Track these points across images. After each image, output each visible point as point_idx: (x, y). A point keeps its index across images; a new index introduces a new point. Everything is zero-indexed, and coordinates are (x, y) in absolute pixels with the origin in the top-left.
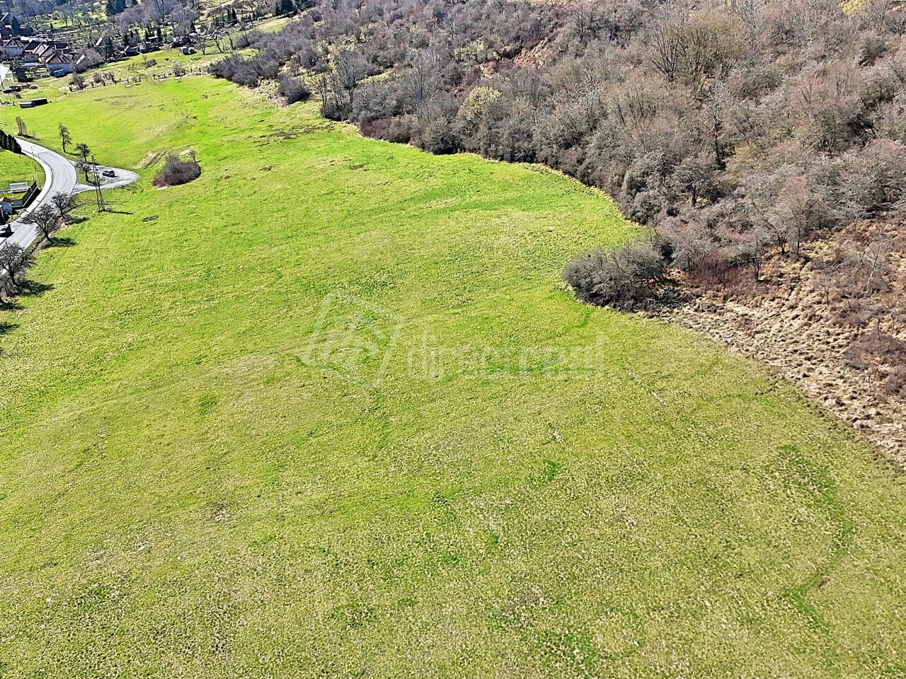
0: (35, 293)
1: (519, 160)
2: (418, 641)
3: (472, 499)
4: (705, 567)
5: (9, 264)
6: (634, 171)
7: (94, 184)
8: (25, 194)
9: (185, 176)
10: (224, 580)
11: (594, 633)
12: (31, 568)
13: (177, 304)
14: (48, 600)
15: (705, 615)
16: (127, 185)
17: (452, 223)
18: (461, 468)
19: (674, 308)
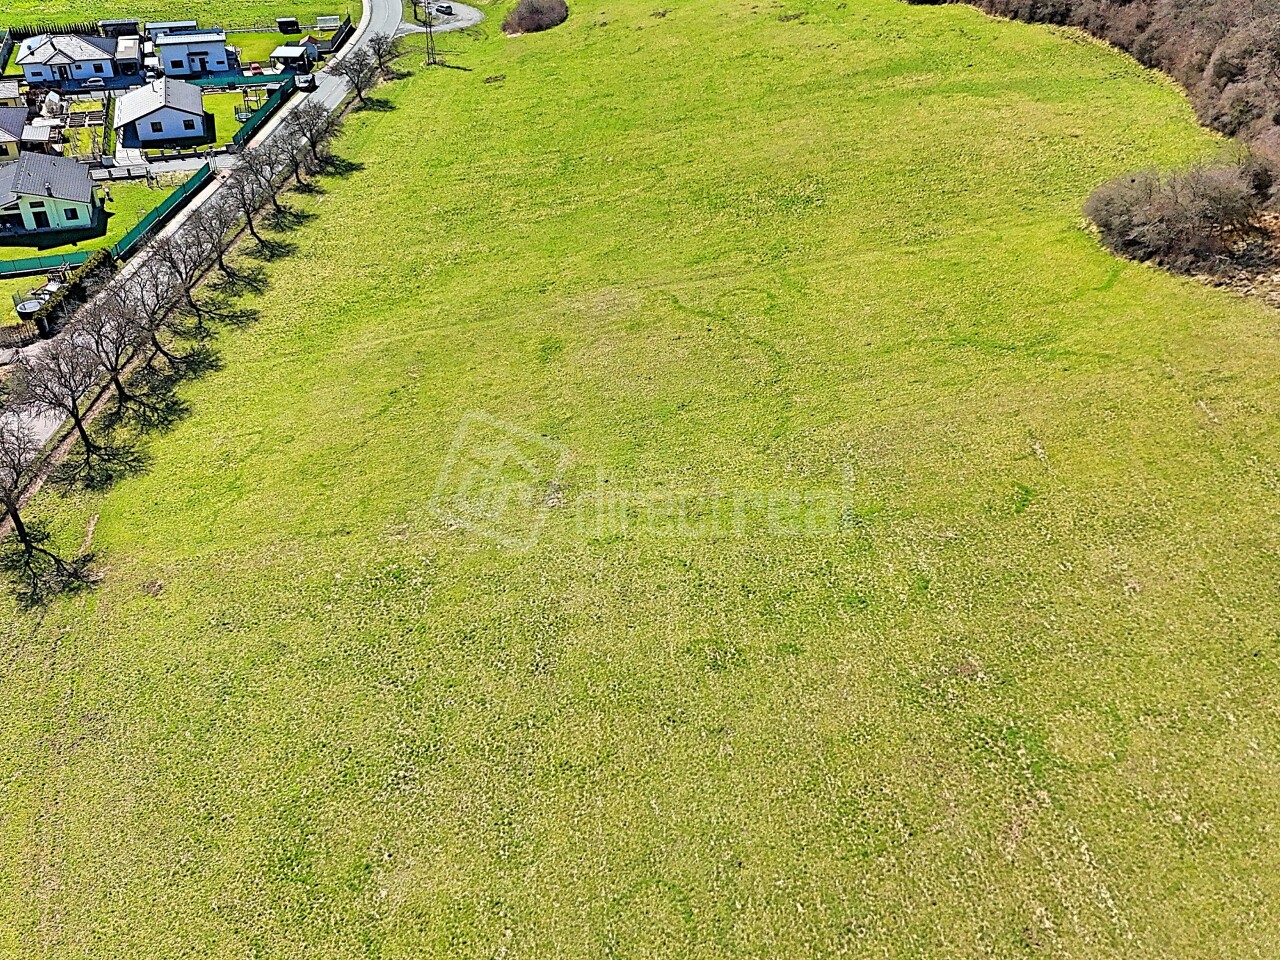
0: (340, 173)
1: (1042, 20)
2: (799, 701)
3: (898, 525)
4: (1237, 665)
5: (311, 131)
6: (1229, 48)
7: (424, 24)
8: (335, 32)
9: (546, 20)
10: (553, 582)
11: (1051, 732)
12: (319, 533)
13: (521, 205)
14: (338, 576)
15: (1224, 733)
16: (467, 28)
17: (923, 112)
18: (887, 479)
19: (1258, 273)
